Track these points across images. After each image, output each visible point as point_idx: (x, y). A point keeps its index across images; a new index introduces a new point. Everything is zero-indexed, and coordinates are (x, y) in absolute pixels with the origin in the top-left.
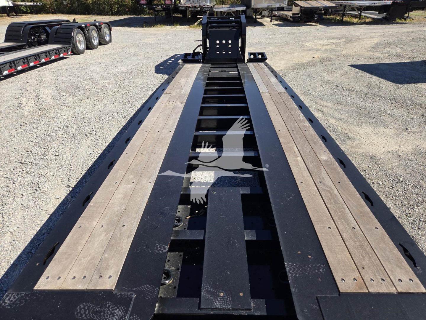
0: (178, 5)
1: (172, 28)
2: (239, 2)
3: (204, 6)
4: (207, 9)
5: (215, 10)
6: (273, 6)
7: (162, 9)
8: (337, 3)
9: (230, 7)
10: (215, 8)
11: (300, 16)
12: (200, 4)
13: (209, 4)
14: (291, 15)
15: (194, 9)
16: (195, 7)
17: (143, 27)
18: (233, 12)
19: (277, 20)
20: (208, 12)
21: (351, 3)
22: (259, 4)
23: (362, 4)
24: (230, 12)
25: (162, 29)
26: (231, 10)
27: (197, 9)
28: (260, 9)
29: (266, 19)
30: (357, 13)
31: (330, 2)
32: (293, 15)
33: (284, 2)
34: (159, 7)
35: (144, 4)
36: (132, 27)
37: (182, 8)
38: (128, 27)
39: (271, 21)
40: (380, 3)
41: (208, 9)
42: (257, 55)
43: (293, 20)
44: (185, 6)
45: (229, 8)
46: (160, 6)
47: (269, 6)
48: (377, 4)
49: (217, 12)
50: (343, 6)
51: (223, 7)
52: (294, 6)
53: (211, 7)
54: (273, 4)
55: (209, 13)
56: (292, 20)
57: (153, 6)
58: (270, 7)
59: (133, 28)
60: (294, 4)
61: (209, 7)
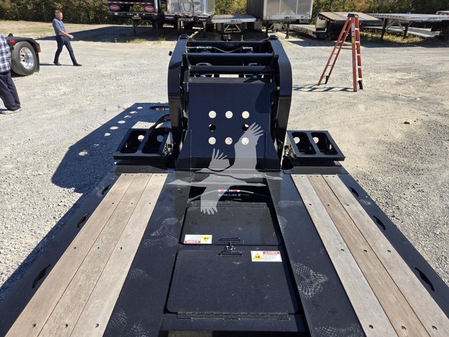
0: (163, 13)
1: (154, 44)
2: (244, 12)
3: (198, 15)
4: (203, 20)
5: (214, 21)
6: (292, 18)
7: (140, 18)
8: (379, 16)
9: (233, 18)
10: (214, 19)
11: (325, 31)
12: (193, 13)
13: (206, 14)
14: (315, 30)
15: (186, 20)
16: (187, 17)
17: (114, 42)
18: (238, 25)
19: (293, 36)
20: (204, 24)
21: (400, 17)
22: (274, 15)
23: (417, 18)
24: (234, 25)
25: (140, 44)
26: (236, 21)
27: (189, 20)
28: (274, 21)
29: (279, 34)
30: (402, 30)
31: (369, 15)
32: (316, 30)
33: (307, 13)
34: (136, 15)
35: (116, 11)
36: (98, 42)
37: (170, 18)
38: (94, 41)
39: (287, 37)
40: (441, 18)
41: (205, 20)
42: (309, 136)
43: (317, 37)
44: (174, 15)
45: (232, 20)
46: (138, 14)
47: (287, 17)
48: (438, 20)
49: (216, 24)
50: (384, 20)
51: (225, 17)
52: (318, 18)
53: (210, 17)
54: (292, 16)
55: (206, 24)
56: (315, 36)
57: (128, 14)
58: (288, 19)
59: (100, 43)
60: (319, 15)
61: (205, 17)
